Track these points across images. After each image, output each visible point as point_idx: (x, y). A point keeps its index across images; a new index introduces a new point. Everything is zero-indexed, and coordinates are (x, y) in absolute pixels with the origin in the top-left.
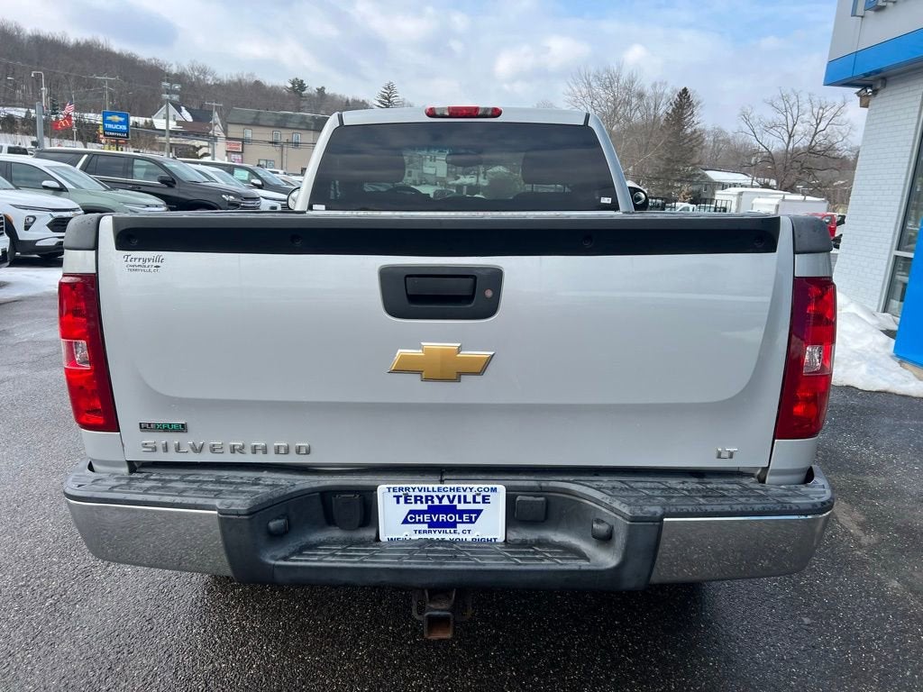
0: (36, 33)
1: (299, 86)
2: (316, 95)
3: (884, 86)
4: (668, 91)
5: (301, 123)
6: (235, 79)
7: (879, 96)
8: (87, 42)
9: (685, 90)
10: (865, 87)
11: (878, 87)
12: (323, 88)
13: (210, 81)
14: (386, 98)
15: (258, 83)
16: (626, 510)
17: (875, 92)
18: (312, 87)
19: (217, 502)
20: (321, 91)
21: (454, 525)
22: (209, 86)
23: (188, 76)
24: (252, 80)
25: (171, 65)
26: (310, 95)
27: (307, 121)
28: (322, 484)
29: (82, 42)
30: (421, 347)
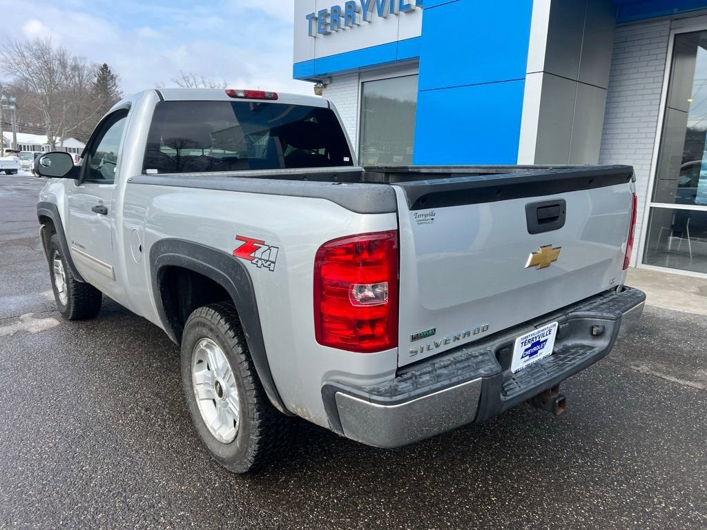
3: (331, 82)
4: (88, 65)
7: (328, 88)
9: (105, 66)
10: (319, 82)
11: (328, 82)
16: (612, 316)
17: (325, 86)
19: (482, 371)
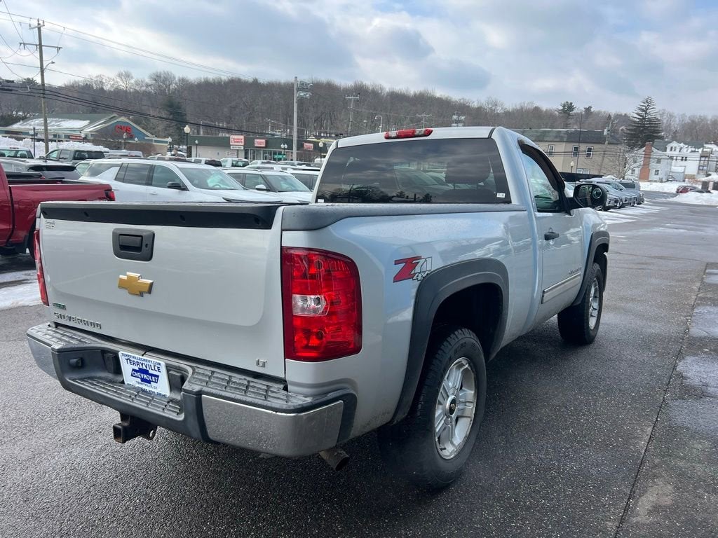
0: (391, 90)
1: (568, 108)
2: (583, 113)
5: (556, 137)
6: (518, 107)
8: (420, 93)
12: (590, 107)
13: (499, 110)
14: (643, 111)
15: (537, 109)
18: (579, 107)
20: (588, 110)
21: (149, 382)
22: (498, 114)
23: (484, 109)
24: (532, 107)
25: (473, 102)
26: (577, 114)
27: (562, 134)
28: (103, 346)
29: (418, 92)
30: (125, 275)
